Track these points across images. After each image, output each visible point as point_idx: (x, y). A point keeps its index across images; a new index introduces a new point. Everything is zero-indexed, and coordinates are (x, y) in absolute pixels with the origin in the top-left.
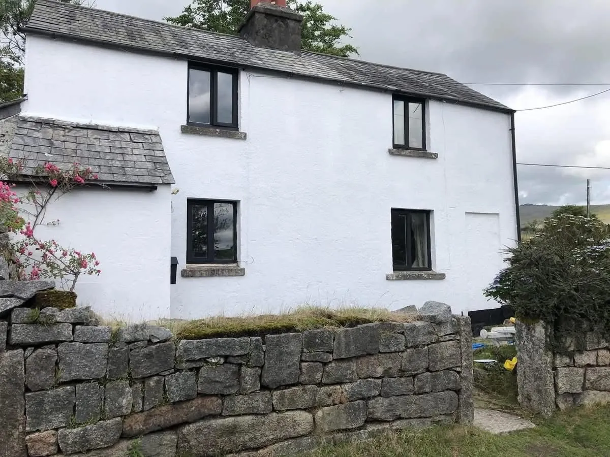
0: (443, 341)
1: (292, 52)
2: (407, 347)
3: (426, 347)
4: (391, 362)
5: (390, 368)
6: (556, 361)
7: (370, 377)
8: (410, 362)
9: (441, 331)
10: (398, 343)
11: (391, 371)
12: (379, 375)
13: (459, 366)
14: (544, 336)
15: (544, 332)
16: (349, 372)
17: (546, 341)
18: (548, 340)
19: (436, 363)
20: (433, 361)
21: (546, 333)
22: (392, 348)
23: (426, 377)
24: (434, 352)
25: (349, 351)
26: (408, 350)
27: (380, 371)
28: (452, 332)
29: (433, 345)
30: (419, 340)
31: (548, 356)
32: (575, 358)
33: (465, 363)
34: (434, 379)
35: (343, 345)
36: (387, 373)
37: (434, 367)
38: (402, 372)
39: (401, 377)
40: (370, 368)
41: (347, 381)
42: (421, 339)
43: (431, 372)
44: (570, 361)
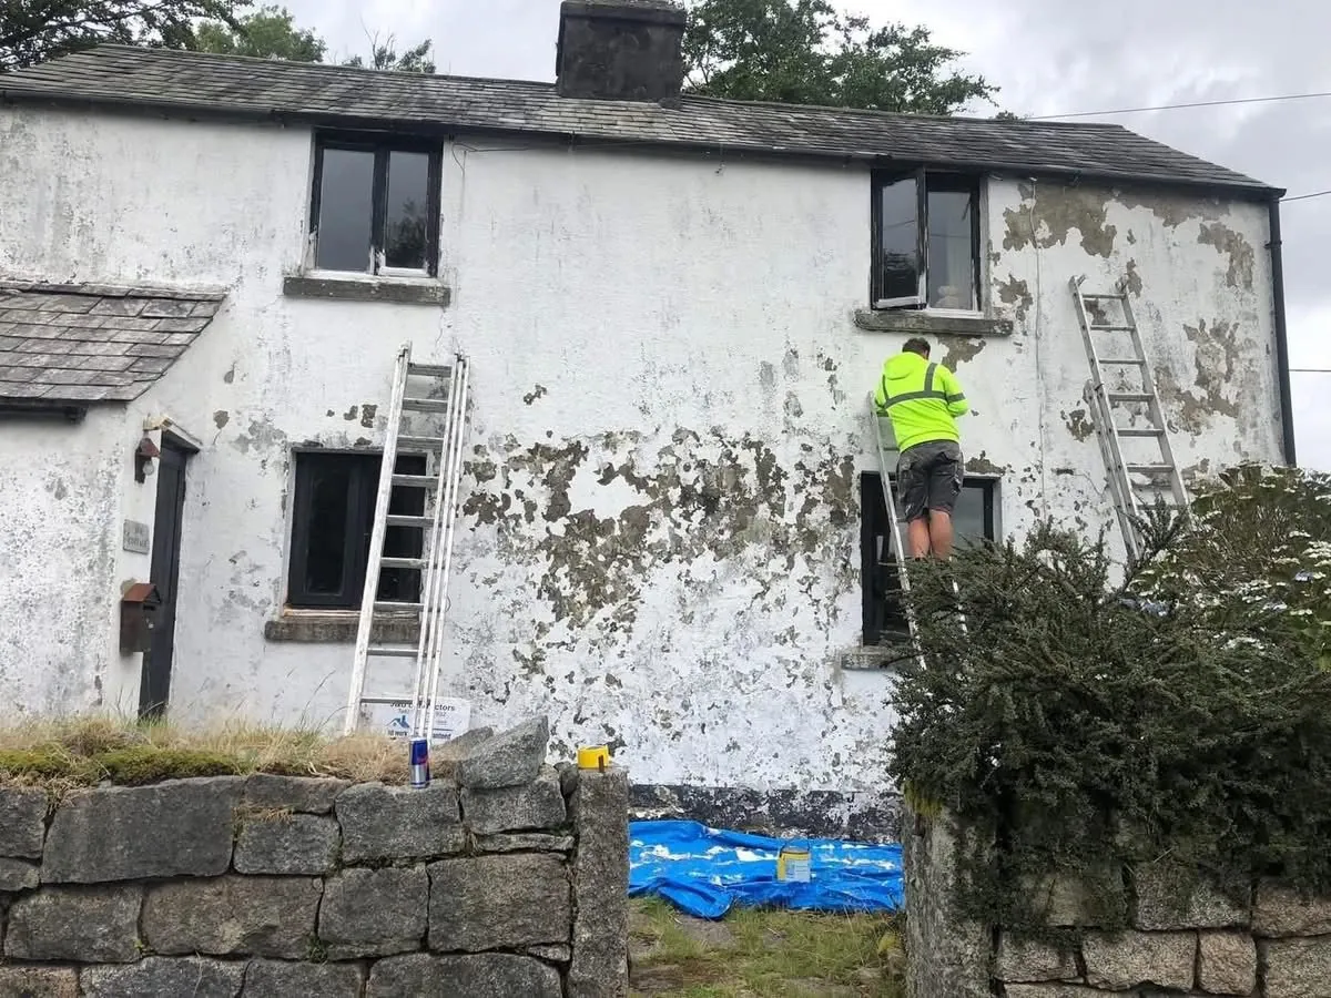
0: (492, 852)
1: (656, 101)
2: (341, 864)
3: (420, 868)
4: (275, 909)
5: (273, 928)
6: (1000, 960)
7: (193, 953)
8: (348, 911)
9: (484, 818)
10: (308, 846)
11: (275, 938)
12: (225, 949)
13: (558, 944)
14: (951, 864)
15: (952, 849)
16: (103, 929)
17: (959, 881)
18: (968, 877)
19: (454, 925)
20: (442, 918)
21: (958, 855)
22: (281, 861)
23: (414, 971)
24: (451, 886)
25: (101, 862)
26: (348, 873)
27: (231, 934)
28: (540, 825)
29: (449, 862)
30: (392, 841)
31: (965, 936)
32: (1088, 956)
33: (587, 935)
34: (450, 980)
35: (80, 842)
36: (259, 944)
37: (445, 939)
38: (320, 945)
39: (315, 961)
40: (192, 921)
41: (96, 957)
42: (403, 839)
43: (433, 952)
44: (1062, 962)
